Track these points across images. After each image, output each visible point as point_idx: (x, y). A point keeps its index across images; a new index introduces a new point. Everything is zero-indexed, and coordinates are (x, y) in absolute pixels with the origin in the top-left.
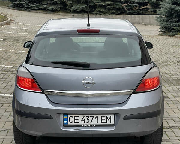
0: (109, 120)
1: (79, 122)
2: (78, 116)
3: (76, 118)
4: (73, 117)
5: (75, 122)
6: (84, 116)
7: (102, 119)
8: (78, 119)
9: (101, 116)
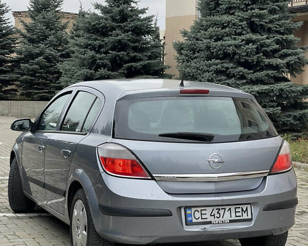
0: (245, 212)
1: (207, 218)
2: (206, 210)
3: (203, 212)
4: (199, 212)
5: (202, 219)
6: (213, 209)
7: (236, 212)
8: (206, 214)
9: (235, 208)
